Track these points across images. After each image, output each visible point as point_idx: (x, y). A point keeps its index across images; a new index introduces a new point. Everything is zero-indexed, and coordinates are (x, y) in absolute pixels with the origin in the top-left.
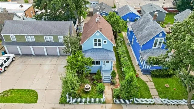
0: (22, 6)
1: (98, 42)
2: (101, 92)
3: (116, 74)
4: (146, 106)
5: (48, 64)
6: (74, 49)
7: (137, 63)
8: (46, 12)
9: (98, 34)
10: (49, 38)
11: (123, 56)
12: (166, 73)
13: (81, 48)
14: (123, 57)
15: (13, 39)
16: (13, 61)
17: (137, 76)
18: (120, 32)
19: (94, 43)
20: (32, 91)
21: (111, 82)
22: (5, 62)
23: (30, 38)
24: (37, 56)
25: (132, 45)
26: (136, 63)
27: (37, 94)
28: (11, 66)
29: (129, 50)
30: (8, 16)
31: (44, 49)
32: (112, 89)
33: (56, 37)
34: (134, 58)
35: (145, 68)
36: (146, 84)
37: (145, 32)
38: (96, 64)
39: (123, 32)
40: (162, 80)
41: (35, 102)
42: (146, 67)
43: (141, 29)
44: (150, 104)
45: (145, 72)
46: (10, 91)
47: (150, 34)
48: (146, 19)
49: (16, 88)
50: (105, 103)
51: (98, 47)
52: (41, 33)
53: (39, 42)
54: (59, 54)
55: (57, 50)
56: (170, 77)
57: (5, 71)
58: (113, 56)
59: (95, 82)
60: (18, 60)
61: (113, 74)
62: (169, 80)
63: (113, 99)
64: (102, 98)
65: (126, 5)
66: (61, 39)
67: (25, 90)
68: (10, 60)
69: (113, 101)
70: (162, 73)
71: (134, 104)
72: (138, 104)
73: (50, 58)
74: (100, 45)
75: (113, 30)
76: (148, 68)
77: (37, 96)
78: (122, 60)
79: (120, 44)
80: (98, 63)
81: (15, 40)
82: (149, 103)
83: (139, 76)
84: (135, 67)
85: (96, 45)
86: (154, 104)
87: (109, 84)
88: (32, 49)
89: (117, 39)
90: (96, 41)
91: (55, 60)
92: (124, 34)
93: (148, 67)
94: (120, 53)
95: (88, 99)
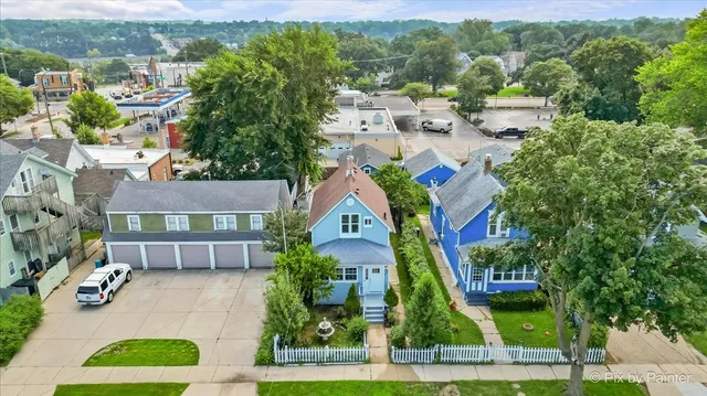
0: (141, 156)
1: (351, 223)
2: (358, 337)
3: (396, 298)
4: (472, 367)
5: (219, 289)
6: (292, 239)
7: (455, 281)
8: (212, 164)
9: (350, 202)
10: (225, 222)
11: (416, 260)
12: (526, 299)
13: (308, 238)
14: (417, 263)
15: (135, 224)
16: (127, 281)
17: (452, 308)
18: (412, 215)
19: (341, 224)
20: (184, 342)
21: (386, 316)
22: (112, 279)
23: (178, 223)
24: (188, 270)
25: (443, 244)
26: (452, 282)
27: (196, 347)
28: (122, 292)
29: (435, 254)
30: (109, 176)
31: (210, 251)
32: (388, 337)
33: (243, 219)
34: (448, 272)
35: (473, 289)
36: (475, 325)
37: (466, 201)
38: (347, 278)
39: (420, 216)
40: (517, 316)
41: (195, 362)
42: (474, 284)
43: (459, 196)
44: (482, 363)
45: (475, 299)
46: (128, 344)
47: (476, 204)
48: (471, 173)
49: (141, 336)
50: (368, 362)
51: (350, 235)
52: (206, 208)
53: (200, 231)
54: (247, 266)
55: (244, 251)
56: (537, 310)
57: (108, 302)
58: (389, 255)
59: (344, 321)
60: (139, 281)
61: (390, 297)
62: (535, 316)
63: (390, 350)
64: (362, 346)
65: (429, 150)
66: (257, 224)
67: (166, 341)
68: (122, 277)
69: (390, 355)
70: (515, 299)
71: (443, 363)
72: (452, 363)
73: (224, 275)
74: (355, 229)
75: (391, 206)
76: (480, 289)
77: (198, 352)
78: (413, 268)
79: (409, 237)
80: (351, 274)
81: (139, 228)
82: (479, 360)
83: (458, 308)
84: (450, 291)
85: (345, 229)
86: (492, 363)
87: (382, 326)
88: (177, 252)
89: (403, 225)
90: (345, 218)
91: (237, 278)
92: (423, 219)
93: (480, 284)
94: (409, 255)
95: (327, 350)
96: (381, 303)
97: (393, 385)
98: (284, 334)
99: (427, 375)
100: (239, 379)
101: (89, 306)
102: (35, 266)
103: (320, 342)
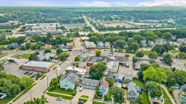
0: (84, 71)
2: (101, 99)
6: (97, 89)
9: (103, 86)
10: (92, 85)
13: (99, 89)
15: (84, 84)
19: (102, 88)
23: (88, 84)
24: (88, 89)
27: (88, 97)
31: (90, 87)
33: (94, 85)
46: (84, 96)
50: (101, 101)
52: (90, 83)
53: (90, 85)
55: (93, 88)
57: (82, 91)
59: (101, 97)
60: (84, 89)
66: (95, 85)
72: (108, 102)
73: (91, 90)
75: (109, 85)
80: (102, 93)
82: (111, 102)
88: (87, 87)
95: (98, 99)
96: (104, 96)
97: (103, 103)
98: (95, 97)
99: (105, 103)
100: (92, 100)
101: (80, 91)
102: (76, 86)
103: (98, 98)
